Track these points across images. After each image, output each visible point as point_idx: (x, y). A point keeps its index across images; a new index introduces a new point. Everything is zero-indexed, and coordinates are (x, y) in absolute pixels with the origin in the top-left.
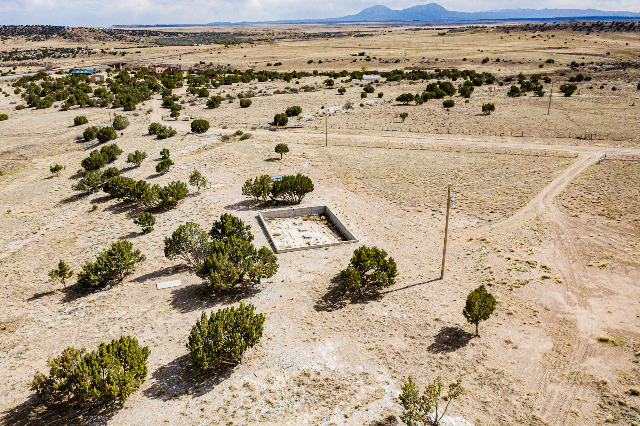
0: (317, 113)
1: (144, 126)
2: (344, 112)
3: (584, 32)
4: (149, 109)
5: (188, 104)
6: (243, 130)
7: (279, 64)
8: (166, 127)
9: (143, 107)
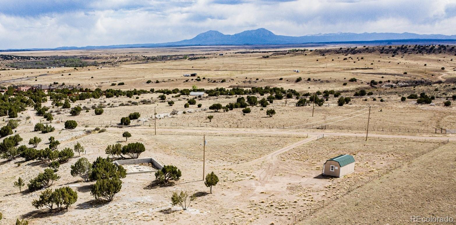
0: (151, 118)
1: (30, 126)
2: (171, 117)
4: (27, 116)
5: (55, 114)
6: (100, 128)
7: (122, 84)
8: (47, 126)
9: (22, 115)
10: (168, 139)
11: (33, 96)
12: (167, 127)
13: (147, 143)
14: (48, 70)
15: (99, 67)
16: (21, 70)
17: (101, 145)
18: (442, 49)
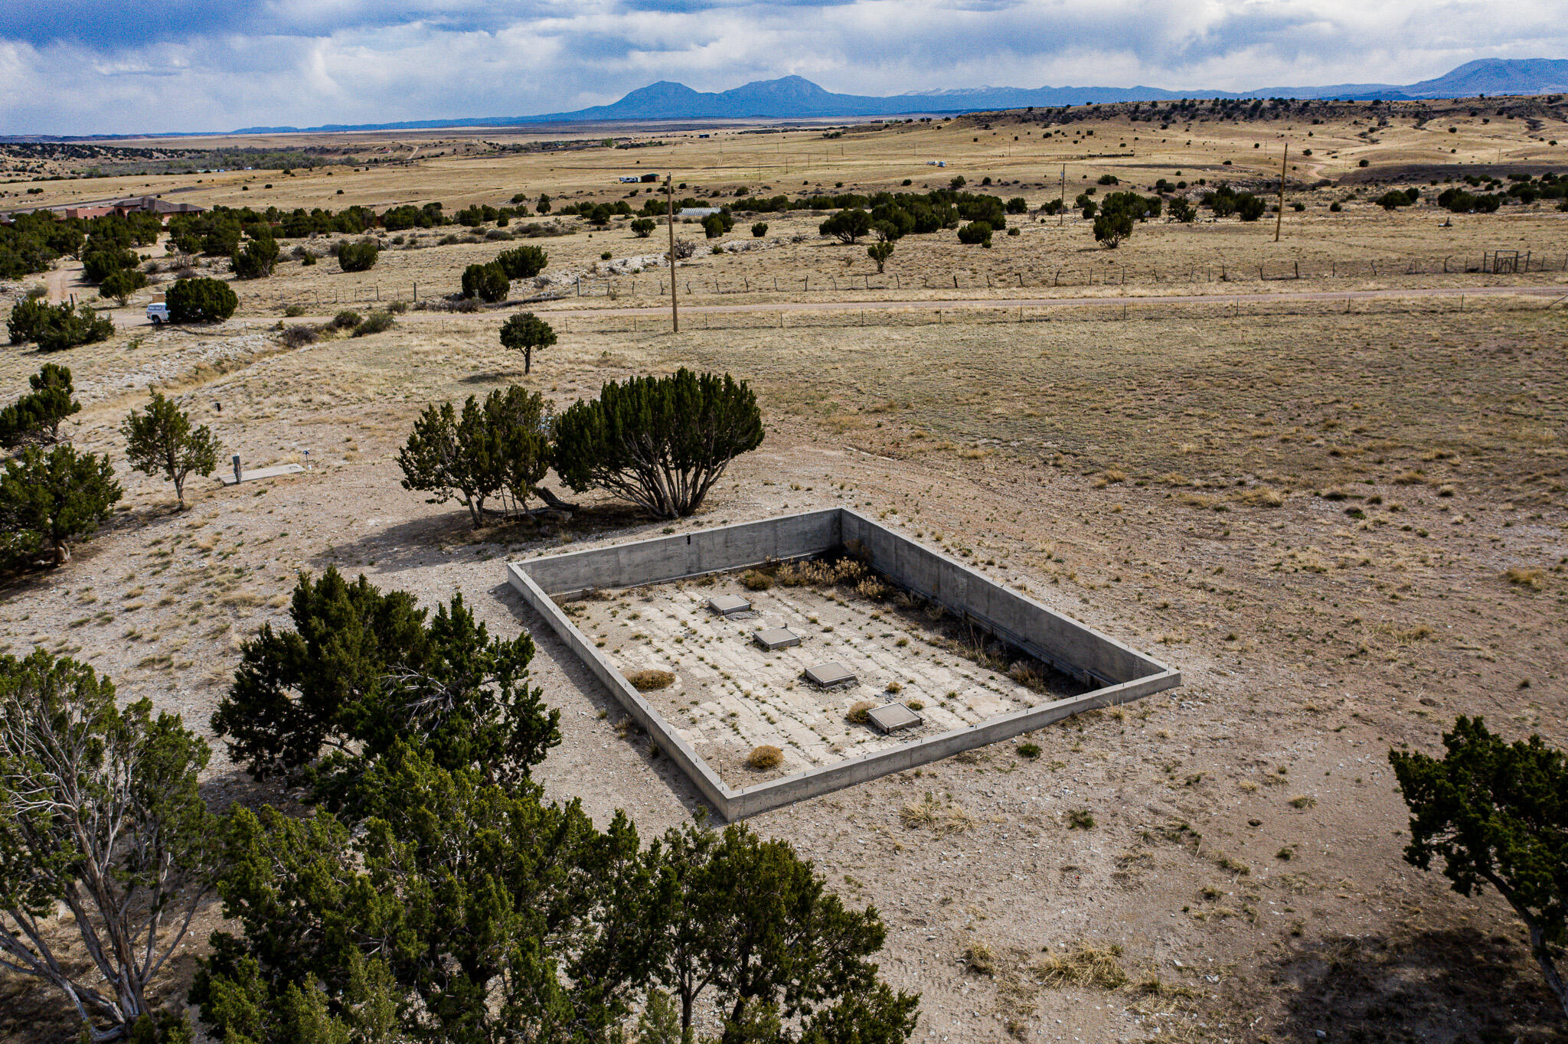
0: (593, 271)
3: (1157, 124)
4: (33, 288)
6: (358, 315)
9: (12, 285)
14: (201, 177)
15: (362, 170)
16: (113, 180)
18: (1281, 107)
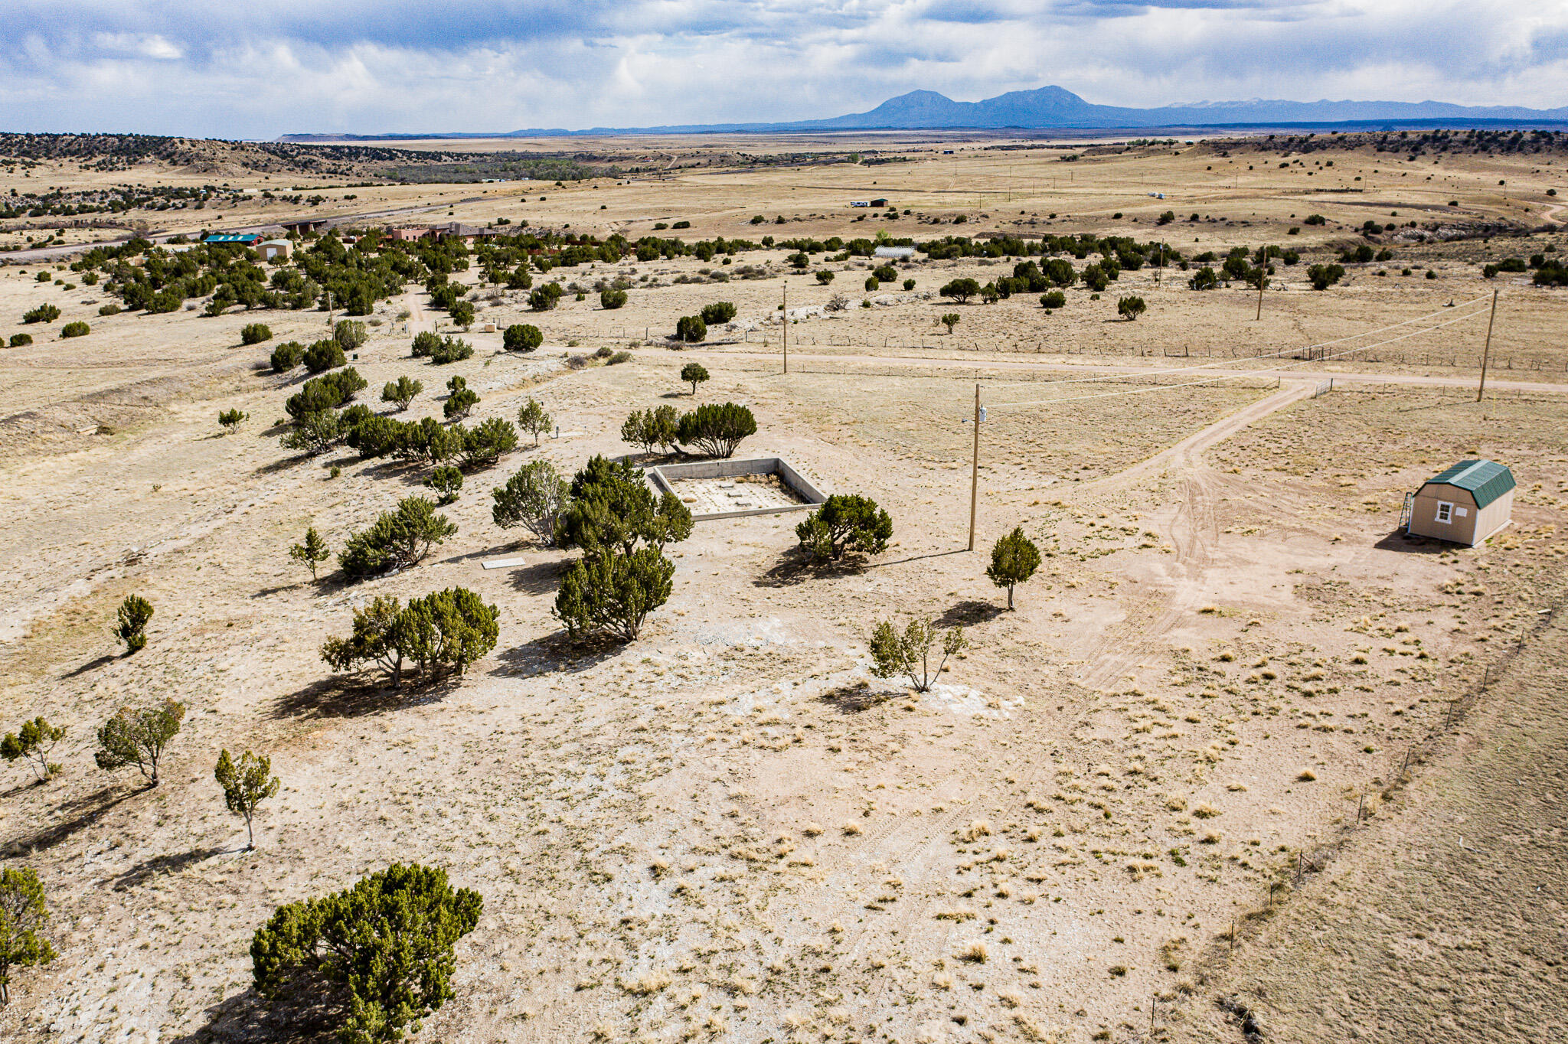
0: (769, 319)
1: (400, 342)
2: (827, 316)
3: (1404, 155)
4: (401, 311)
5: (486, 304)
6: (612, 348)
7: (685, 225)
8: (450, 342)
9: (387, 308)
10: (825, 387)
11: (431, 253)
12: (818, 347)
13: (761, 401)
14: (485, 186)
15: (624, 182)
16: (413, 188)
17: (612, 408)
